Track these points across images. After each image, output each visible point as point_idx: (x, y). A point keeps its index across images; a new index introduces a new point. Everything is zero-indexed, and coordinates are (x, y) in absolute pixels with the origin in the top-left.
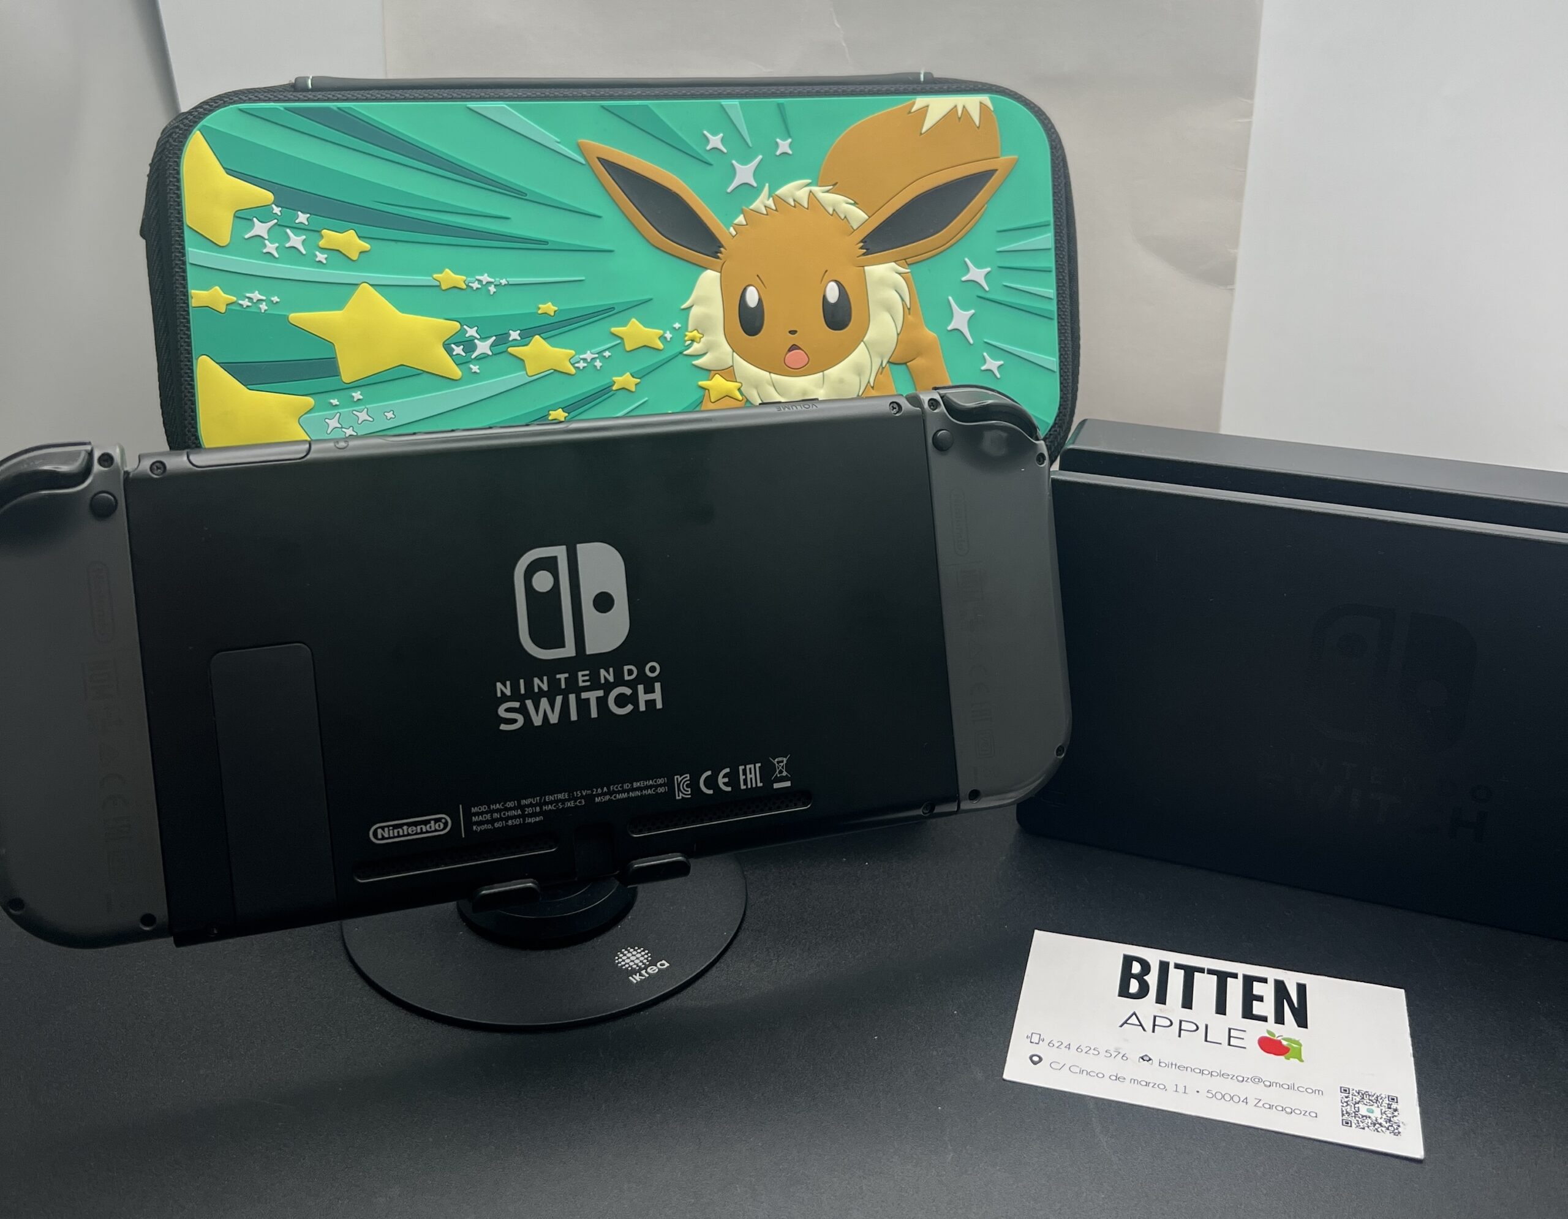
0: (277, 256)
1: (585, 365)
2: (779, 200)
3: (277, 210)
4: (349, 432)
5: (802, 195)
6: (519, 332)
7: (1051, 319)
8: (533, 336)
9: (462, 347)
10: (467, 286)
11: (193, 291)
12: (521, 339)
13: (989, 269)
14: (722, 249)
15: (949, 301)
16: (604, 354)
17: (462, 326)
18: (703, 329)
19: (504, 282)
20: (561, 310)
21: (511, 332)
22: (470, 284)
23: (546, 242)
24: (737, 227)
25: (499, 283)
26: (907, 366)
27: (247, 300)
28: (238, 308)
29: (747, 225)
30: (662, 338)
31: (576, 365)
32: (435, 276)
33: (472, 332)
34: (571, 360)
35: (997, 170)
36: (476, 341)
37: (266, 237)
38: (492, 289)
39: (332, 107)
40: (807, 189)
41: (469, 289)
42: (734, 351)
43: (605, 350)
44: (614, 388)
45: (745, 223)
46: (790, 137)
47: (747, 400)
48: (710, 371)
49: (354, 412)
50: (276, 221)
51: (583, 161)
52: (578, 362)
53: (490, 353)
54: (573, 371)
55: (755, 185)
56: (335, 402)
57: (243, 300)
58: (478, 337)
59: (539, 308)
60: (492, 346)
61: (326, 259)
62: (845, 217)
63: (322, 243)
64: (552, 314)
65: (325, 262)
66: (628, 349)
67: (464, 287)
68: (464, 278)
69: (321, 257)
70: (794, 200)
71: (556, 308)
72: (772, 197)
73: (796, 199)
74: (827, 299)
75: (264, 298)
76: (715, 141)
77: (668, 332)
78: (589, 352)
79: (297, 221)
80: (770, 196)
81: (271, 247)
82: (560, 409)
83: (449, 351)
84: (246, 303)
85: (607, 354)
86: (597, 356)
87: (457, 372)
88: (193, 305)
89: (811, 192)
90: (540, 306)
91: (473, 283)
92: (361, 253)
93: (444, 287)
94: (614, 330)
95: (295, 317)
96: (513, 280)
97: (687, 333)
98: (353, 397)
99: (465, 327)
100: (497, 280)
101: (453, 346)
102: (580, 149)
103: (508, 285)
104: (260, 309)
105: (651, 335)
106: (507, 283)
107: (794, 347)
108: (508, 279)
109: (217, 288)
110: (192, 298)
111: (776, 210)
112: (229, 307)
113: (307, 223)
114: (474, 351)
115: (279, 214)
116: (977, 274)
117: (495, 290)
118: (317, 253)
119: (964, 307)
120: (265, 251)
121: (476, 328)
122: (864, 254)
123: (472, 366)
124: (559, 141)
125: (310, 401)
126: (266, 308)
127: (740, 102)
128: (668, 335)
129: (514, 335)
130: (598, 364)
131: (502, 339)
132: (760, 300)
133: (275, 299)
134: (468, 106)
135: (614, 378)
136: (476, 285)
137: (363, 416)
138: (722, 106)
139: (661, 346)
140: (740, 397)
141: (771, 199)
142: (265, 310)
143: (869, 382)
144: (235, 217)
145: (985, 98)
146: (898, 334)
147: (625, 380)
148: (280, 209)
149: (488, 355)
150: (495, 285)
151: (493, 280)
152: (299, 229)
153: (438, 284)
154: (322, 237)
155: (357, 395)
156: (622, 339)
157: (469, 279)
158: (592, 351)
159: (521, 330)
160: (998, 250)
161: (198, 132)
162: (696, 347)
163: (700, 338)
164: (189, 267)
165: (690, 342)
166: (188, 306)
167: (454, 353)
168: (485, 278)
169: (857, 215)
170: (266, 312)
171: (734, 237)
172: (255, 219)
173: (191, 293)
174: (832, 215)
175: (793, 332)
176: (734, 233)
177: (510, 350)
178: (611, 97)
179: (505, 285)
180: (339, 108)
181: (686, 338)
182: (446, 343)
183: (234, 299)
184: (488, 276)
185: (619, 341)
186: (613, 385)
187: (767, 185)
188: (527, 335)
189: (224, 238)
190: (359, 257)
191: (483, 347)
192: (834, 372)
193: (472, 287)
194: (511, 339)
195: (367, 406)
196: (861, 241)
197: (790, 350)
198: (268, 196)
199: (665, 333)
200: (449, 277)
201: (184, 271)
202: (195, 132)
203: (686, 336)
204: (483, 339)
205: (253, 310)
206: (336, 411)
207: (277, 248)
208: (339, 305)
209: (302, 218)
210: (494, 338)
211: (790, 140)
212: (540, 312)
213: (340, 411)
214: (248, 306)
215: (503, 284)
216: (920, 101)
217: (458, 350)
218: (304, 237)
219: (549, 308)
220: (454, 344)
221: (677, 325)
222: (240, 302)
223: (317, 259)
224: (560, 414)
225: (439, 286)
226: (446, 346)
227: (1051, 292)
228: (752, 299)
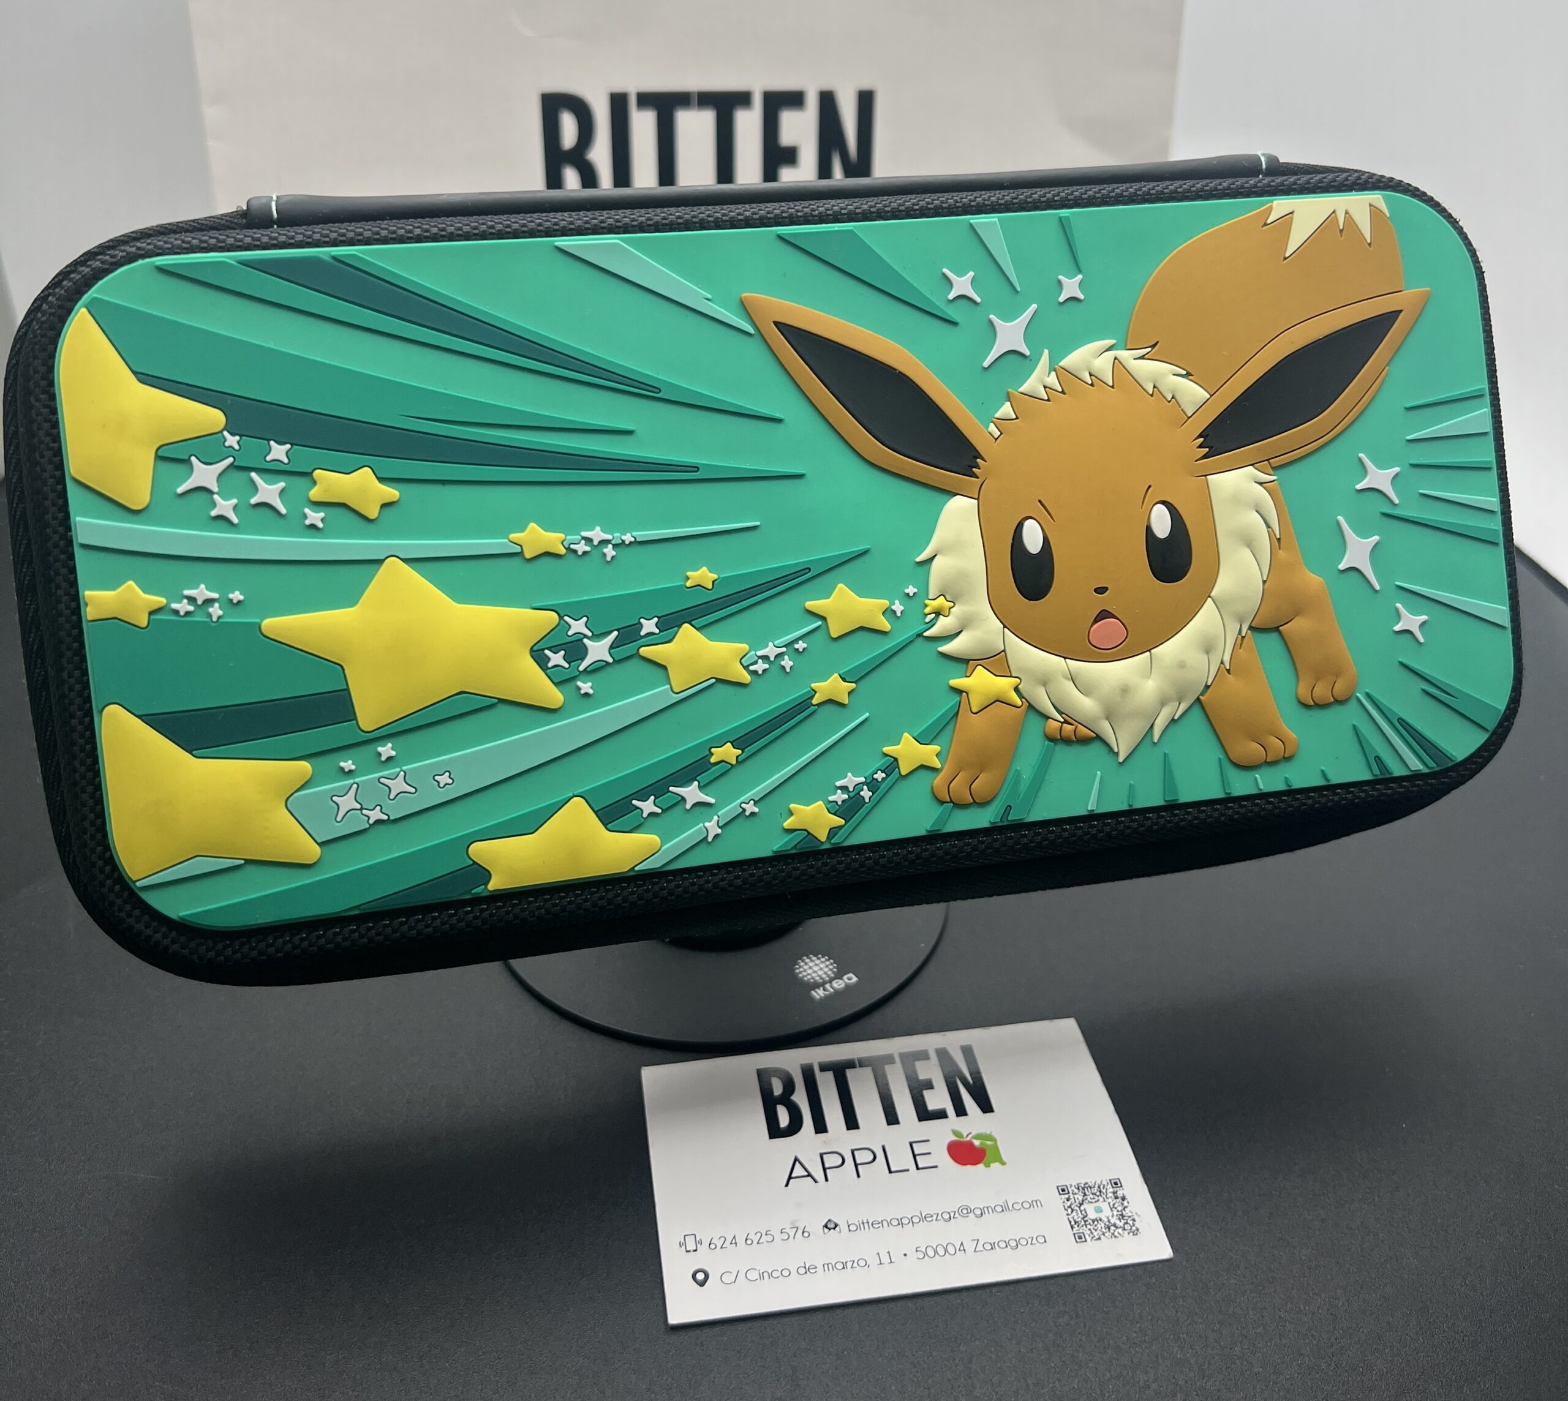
0: (235, 520)
1: (766, 666)
2: (1067, 375)
3: (232, 441)
4: (376, 815)
5: (1103, 365)
6: (656, 619)
7: (1496, 544)
8: (680, 626)
9: (563, 653)
10: (568, 549)
11: (88, 592)
12: (661, 631)
13: (1397, 469)
14: (979, 461)
15: (1338, 523)
16: (796, 646)
17: (561, 617)
18: (952, 594)
19: (628, 538)
20: (723, 578)
21: (642, 620)
22: (572, 546)
23: (696, 468)
24: (1001, 423)
25: (620, 542)
26: (1280, 632)
27: (185, 601)
28: (173, 618)
29: (1017, 418)
30: (889, 612)
31: (752, 668)
32: (512, 536)
33: (578, 626)
34: (743, 661)
35: (1401, 311)
36: (585, 640)
37: (216, 489)
38: (609, 551)
39: (321, 256)
40: (1111, 354)
41: (572, 556)
42: (1005, 627)
43: (796, 641)
44: (814, 701)
45: (1013, 415)
46: (1080, 271)
47: (1030, 704)
48: (968, 661)
49: (382, 780)
50: (231, 459)
51: (751, 330)
52: (755, 663)
53: (610, 660)
54: (746, 678)
55: (1027, 353)
56: (348, 765)
57: (180, 602)
58: (590, 634)
59: (688, 578)
60: (612, 647)
61: (322, 520)
62: (1173, 398)
63: (315, 493)
64: (710, 587)
65: (321, 525)
66: (834, 635)
67: (563, 551)
68: (562, 536)
69: (315, 517)
70: (1091, 375)
71: (715, 576)
72: (1055, 370)
73: (1093, 373)
74: (1152, 531)
75: (216, 595)
76: (962, 284)
77: (897, 602)
78: (771, 644)
79: (268, 458)
80: (1052, 369)
81: (224, 506)
82: (729, 744)
83: (541, 660)
84: (184, 606)
85: (801, 645)
86: (784, 649)
87: (555, 696)
88: (89, 618)
89: (1115, 359)
90: (689, 574)
91: (577, 543)
92: (384, 505)
93: (528, 555)
94: (810, 604)
95: (274, 624)
96: (643, 535)
97: (927, 602)
98: (380, 754)
99: (566, 618)
100: (616, 537)
101: (547, 652)
102: (744, 307)
103: (636, 543)
104: (210, 616)
105: (871, 609)
106: (633, 540)
107: (1104, 615)
108: (634, 534)
109: (131, 583)
110: (86, 605)
111: (1063, 392)
112: (152, 617)
113: (286, 461)
114: (583, 659)
115: (237, 447)
116: (1380, 477)
117: (614, 553)
118: (307, 510)
119: (1363, 531)
120: (214, 513)
121: (585, 619)
122: (1205, 457)
123: (579, 683)
124: (710, 296)
125: (305, 767)
126: (220, 613)
127: (999, 219)
128: (898, 607)
129: (649, 626)
130: (787, 662)
131: (629, 635)
132: (1046, 540)
133: (236, 596)
134: (557, 244)
135: (813, 685)
136: (582, 547)
137: (398, 785)
138: (971, 226)
139: (885, 624)
140: (1019, 702)
141: (1053, 373)
142: (219, 617)
143: (1222, 663)
144: (160, 458)
145: (1376, 197)
146: (1264, 582)
147: (831, 686)
148: (238, 438)
149: (607, 663)
150: (614, 546)
151: (609, 537)
152: (273, 472)
153: (518, 549)
154: (315, 483)
155: (386, 750)
156: (824, 619)
157: (569, 537)
158: (777, 642)
159: (659, 618)
160: (1409, 438)
161: (84, 310)
162: (943, 625)
163: (950, 609)
164: (79, 554)
165: (933, 616)
166: (80, 619)
167: (550, 665)
168: (597, 534)
169: (1192, 393)
170: (221, 620)
171: (996, 439)
172: (193, 458)
173: (85, 595)
174: (1152, 395)
175: (1101, 590)
176: (997, 433)
177: (644, 651)
178: (793, 221)
179: (631, 543)
180: (334, 258)
181: (927, 610)
182: (535, 648)
183: (164, 601)
184: (602, 530)
185: (820, 623)
186: (813, 697)
187: (1046, 351)
188: (669, 624)
189: (140, 495)
190: (379, 513)
191: (598, 650)
192: (1168, 650)
193: (575, 552)
194: (643, 633)
195: (404, 768)
196: (1200, 436)
197: (1096, 621)
198: (215, 417)
199: (892, 604)
200: (535, 537)
201: (71, 556)
202: (79, 310)
203: (926, 606)
204: (597, 636)
205: (199, 618)
206: (352, 781)
207: (235, 508)
208: (351, 599)
209: (278, 452)
210: (616, 633)
211: (1080, 277)
212: (688, 584)
213: (357, 780)
214: (188, 613)
215: (627, 542)
216: (1280, 205)
217: (557, 659)
218: (283, 484)
219: (703, 575)
220: (549, 649)
221: (911, 590)
222: (174, 606)
223: (308, 522)
224: (728, 752)
225: (520, 554)
226: (539, 656)
227: (1493, 501)
228: (1033, 539)
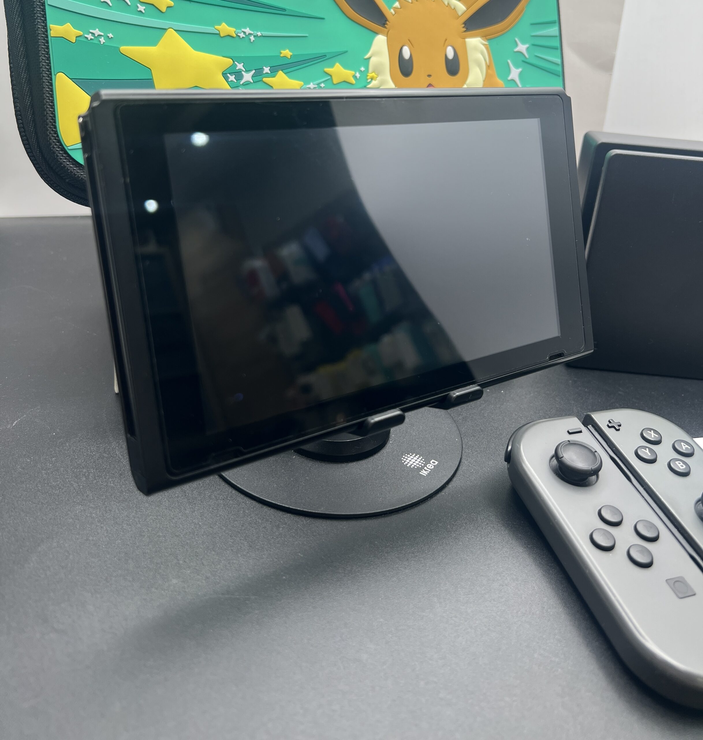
0: (110, 4)
7: (559, 76)
8: (278, 71)
9: (234, 76)
10: (237, 35)
11: (51, 25)
12: (271, 73)
13: (528, 46)
14: (387, 22)
15: (508, 63)
16: (321, 85)
17: (234, 62)
18: (378, 71)
19: (259, 34)
20: (294, 55)
21: (264, 67)
22: (238, 34)
23: (284, 10)
24: (395, 9)
25: (256, 35)
27: (90, 34)
28: (85, 40)
29: (401, 8)
30: (355, 77)
32: (216, 27)
33: (240, 66)
34: (301, 88)
36: (243, 72)
38: (252, 38)
41: (238, 37)
43: (321, 83)
45: (399, 7)
53: (252, 82)
57: (88, 34)
58: (244, 70)
59: (281, 53)
60: (253, 76)
62: (454, 8)
64: (289, 57)
65: (144, 11)
66: (335, 82)
67: (235, 36)
68: (235, 29)
69: (141, 8)
71: (291, 54)
74: (447, 57)
75: (103, 34)
77: (358, 73)
78: (312, 83)
83: (226, 78)
84: (90, 36)
86: (316, 86)
88: (52, 36)
90: (282, 51)
91: (241, 33)
92: (168, 7)
93: (222, 35)
94: (326, 70)
95: (124, 49)
96: (265, 33)
99: (236, 62)
100: (255, 33)
101: (228, 75)
103: (262, 36)
104: (100, 41)
105: (348, 74)
106: (261, 35)
107: (430, 85)
108: (262, 33)
109: (69, 24)
110: (51, 30)
112: (77, 39)
114: (241, 79)
116: (522, 47)
117: (254, 39)
118: (139, 5)
119: (517, 67)
120: (102, 0)
121: (243, 64)
122: (465, 31)
123: (240, 89)
126: (104, 41)
128: (358, 75)
129: (267, 70)
131: (259, 72)
132: (411, 55)
133: (110, 35)
136: (242, 35)
139: (352, 82)
142: (104, 43)
146: (484, 81)
149: (251, 83)
150: (254, 36)
151: (252, 32)
153: (218, 32)
156: (331, 76)
157: (237, 30)
158: (314, 83)
159: (270, 67)
160: (532, 35)
162: (374, 83)
163: (377, 78)
164: (47, 8)
165: (370, 80)
166: (47, 37)
167: (229, 80)
168: (248, 31)
169: (461, 7)
171: (394, 15)
173: (50, 26)
174: (447, 6)
175: (429, 76)
176: (393, 12)
177: (264, 79)
179: (260, 36)
181: (368, 77)
182: (224, 73)
183: (82, 33)
184: (250, 29)
185: (329, 78)
188: (274, 70)
190: (166, 10)
191: (248, 77)
193: (239, 36)
194: (264, 72)
196: (463, 24)
199: (356, 73)
200: (225, 28)
201: (44, 10)
203: (367, 76)
204: (247, 71)
205: (95, 42)
208: (155, 44)
210: (254, 71)
212: (282, 55)
214: (91, 39)
215: (259, 36)
217: (232, 78)
219: (287, 53)
220: (229, 74)
221: (362, 69)
222: (86, 36)
223: (139, 10)
225: (219, 34)
226: (224, 75)
227: (559, 61)
228: (406, 53)
